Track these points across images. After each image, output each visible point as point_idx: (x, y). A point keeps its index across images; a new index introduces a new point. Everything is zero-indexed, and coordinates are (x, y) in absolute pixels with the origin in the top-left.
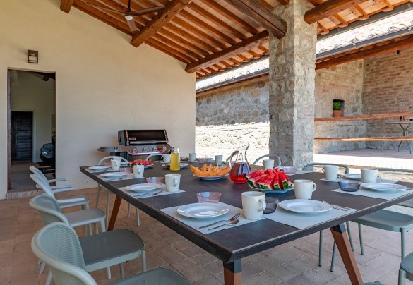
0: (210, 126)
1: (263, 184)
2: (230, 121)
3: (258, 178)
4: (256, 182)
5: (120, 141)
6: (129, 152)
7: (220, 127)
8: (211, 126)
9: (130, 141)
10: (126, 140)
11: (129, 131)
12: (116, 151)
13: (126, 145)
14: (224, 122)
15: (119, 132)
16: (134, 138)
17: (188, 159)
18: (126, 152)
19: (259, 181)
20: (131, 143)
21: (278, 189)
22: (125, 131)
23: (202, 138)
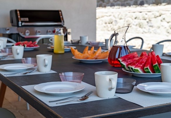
0: (116, 7)
1: (133, 67)
2: (139, 2)
3: (130, 61)
4: (127, 65)
5: (12, 22)
6: (21, 34)
7: (127, 8)
8: (118, 7)
9: (22, 22)
10: (18, 21)
11: (21, 11)
12: (8, 32)
13: (18, 26)
14: (132, 2)
15: (11, 12)
16: (27, 19)
17: (78, 42)
18: (18, 34)
19: (130, 64)
20: (23, 24)
21: (149, 72)
22: (16, 11)
23: (108, 21)
